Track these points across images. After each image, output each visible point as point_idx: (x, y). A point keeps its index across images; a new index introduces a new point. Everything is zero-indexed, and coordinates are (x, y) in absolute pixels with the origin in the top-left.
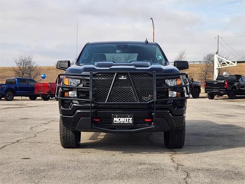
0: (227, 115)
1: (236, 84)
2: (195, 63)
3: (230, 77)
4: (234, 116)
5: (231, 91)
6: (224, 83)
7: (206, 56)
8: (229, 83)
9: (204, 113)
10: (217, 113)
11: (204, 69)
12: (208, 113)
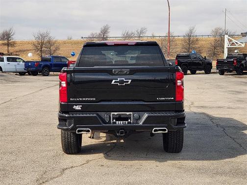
0: (238, 92)
1: (243, 62)
2: (203, 37)
3: (239, 56)
4: (244, 93)
5: (239, 68)
6: (233, 62)
7: (214, 29)
8: (237, 62)
9: (220, 90)
10: (230, 90)
11: (213, 43)
12: (223, 90)
